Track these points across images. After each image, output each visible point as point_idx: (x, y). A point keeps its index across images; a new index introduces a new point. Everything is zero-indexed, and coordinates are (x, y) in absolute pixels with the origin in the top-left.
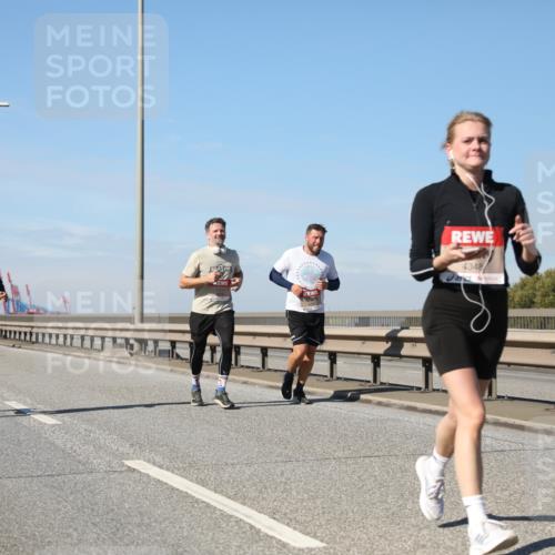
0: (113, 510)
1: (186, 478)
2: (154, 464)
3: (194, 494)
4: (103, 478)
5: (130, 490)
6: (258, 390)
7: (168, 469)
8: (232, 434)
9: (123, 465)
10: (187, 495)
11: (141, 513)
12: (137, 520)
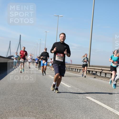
1: (101, 102)
2: (93, 98)
3: (102, 106)
4: (82, 100)
5: (88, 103)
7: (96, 100)
9: (86, 98)
10: (101, 106)
11: (90, 109)
12: (90, 110)
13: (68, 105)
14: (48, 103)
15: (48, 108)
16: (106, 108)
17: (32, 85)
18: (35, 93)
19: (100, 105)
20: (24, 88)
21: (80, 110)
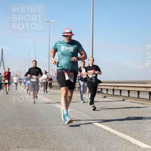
0: (88, 135)
1: (108, 127)
5: (92, 130)
6: (128, 103)
8: (121, 115)
10: (109, 132)
11: (96, 136)
12: (95, 138)
13: (68, 134)
14: (42, 133)
15: (42, 140)
16: (115, 133)
17: (20, 112)
18: (25, 122)
19: (108, 130)
20: (11, 117)
21: (83, 139)
